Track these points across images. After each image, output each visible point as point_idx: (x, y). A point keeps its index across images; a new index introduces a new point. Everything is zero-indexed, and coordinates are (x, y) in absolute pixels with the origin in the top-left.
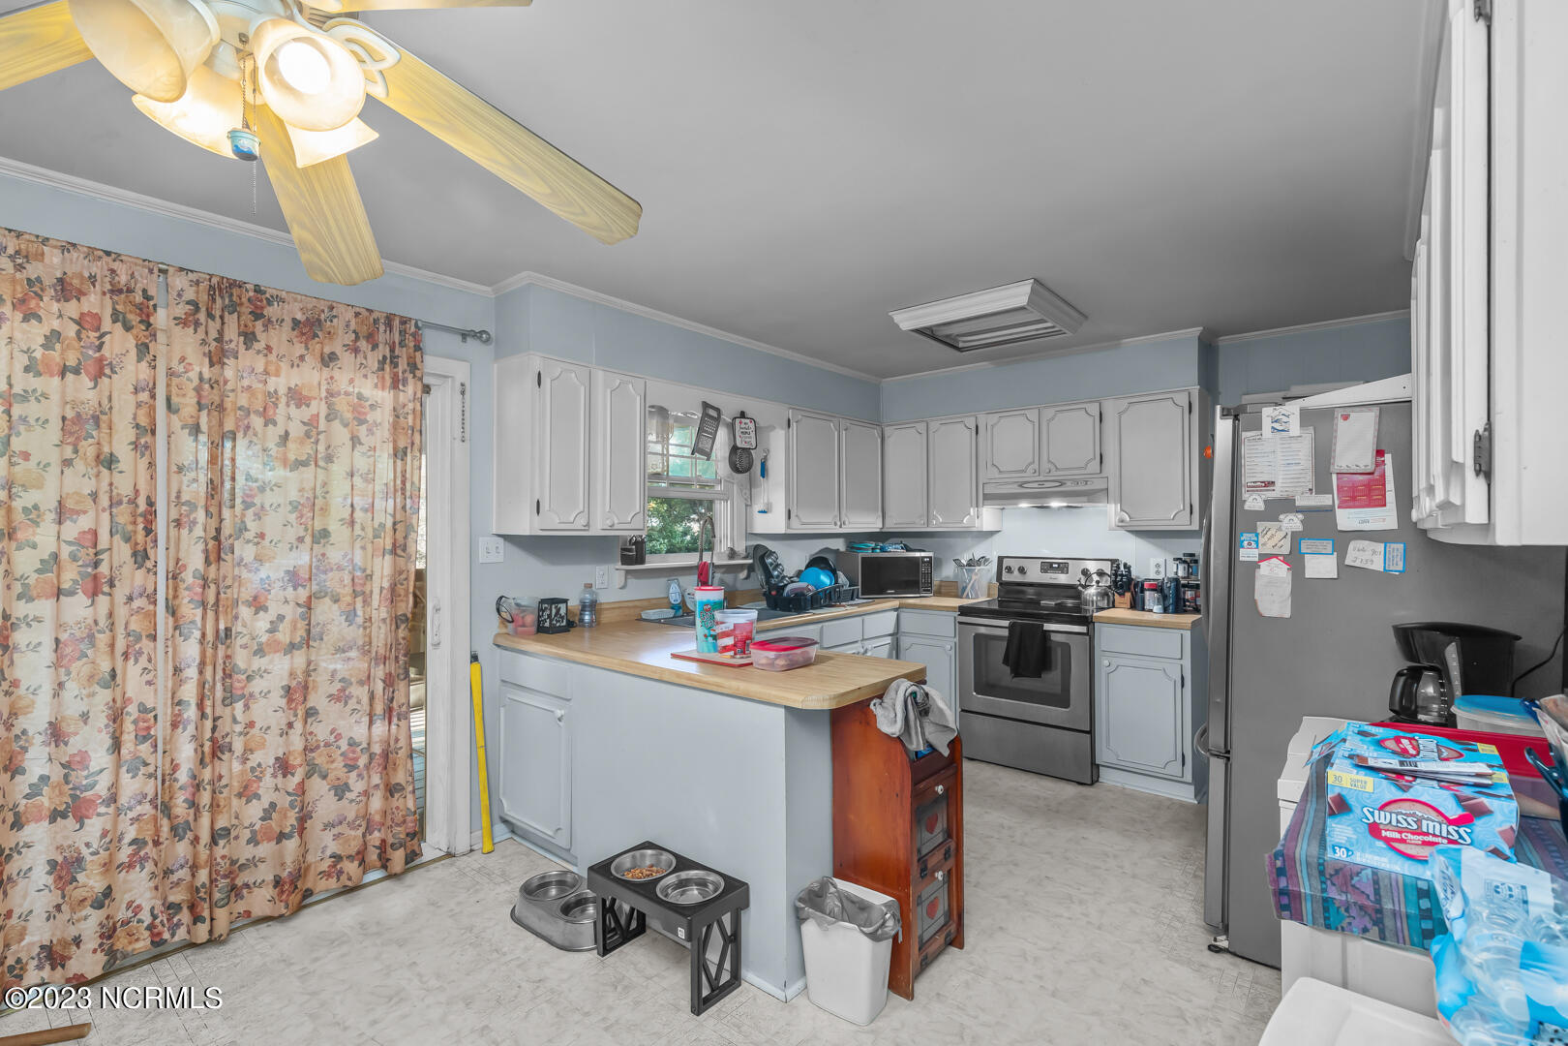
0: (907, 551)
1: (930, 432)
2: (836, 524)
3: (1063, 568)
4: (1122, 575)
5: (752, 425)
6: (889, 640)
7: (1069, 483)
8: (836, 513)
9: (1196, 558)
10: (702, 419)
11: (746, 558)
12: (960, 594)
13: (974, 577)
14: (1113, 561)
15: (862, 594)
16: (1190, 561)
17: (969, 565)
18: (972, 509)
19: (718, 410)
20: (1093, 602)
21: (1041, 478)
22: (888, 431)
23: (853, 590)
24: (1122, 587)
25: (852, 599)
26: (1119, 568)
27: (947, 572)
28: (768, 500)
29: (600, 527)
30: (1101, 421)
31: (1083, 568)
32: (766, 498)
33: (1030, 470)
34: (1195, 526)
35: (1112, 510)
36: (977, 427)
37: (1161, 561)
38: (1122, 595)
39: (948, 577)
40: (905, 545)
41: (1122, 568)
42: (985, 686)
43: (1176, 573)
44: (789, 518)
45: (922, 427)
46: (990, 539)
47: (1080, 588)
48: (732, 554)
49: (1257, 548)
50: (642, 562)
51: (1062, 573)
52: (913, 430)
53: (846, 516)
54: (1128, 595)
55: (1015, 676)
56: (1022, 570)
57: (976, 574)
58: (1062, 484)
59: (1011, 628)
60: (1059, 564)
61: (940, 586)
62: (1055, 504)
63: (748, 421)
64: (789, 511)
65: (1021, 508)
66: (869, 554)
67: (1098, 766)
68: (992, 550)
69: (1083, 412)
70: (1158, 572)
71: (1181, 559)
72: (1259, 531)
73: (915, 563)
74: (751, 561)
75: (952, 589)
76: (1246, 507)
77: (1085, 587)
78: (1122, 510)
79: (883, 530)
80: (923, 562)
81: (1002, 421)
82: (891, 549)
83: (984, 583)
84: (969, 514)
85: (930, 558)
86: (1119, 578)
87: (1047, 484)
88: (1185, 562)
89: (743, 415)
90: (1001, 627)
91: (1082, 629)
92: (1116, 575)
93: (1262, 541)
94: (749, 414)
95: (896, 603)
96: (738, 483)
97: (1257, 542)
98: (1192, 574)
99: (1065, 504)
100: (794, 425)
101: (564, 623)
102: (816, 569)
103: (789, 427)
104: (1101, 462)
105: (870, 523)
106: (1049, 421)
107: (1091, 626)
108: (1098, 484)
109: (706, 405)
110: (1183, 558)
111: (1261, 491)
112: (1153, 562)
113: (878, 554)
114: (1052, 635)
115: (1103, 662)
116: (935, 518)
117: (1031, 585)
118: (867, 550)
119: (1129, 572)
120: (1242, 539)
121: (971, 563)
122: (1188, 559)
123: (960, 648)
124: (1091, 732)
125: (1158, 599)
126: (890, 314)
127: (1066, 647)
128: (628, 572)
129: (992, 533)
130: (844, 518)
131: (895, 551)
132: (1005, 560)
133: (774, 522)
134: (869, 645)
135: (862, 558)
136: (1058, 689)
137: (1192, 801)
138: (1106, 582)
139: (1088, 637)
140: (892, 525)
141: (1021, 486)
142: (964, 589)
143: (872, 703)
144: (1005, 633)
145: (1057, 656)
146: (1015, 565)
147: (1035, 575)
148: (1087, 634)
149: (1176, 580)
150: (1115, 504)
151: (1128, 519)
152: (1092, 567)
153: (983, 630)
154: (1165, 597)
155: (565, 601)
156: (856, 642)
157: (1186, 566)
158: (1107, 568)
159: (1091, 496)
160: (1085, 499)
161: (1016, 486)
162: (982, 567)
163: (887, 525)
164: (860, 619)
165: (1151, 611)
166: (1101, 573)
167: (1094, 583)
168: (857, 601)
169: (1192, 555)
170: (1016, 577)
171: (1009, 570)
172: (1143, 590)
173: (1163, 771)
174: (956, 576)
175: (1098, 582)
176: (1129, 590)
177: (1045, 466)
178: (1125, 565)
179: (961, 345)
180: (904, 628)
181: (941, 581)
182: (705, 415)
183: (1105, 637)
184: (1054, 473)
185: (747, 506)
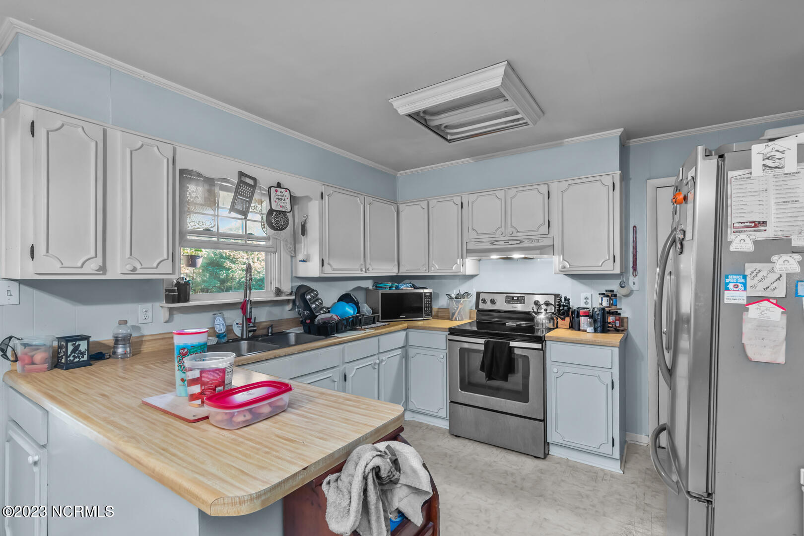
0: (414, 288)
1: (430, 207)
2: (361, 270)
3: (521, 300)
4: (563, 306)
5: (287, 194)
6: (399, 352)
7: (526, 241)
8: (362, 262)
9: (615, 293)
10: (238, 185)
11: (290, 294)
12: (451, 317)
13: (460, 306)
14: (556, 296)
15: (381, 319)
16: (611, 295)
17: (457, 298)
18: (458, 260)
19: (254, 179)
20: (543, 324)
21: (506, 238)
22: (401, 206)
23: (374, 317)
24: (563, 313)
25: (374, 323)
26: (561, 300)
27: (442, 302)
28: (307, 252)
29: (119, 271)
30: (549, 197)
31: (534, 300)
32: (306, 251)
33: (499, 232)
34: (617, 271)
35: (557, 261)
36: (462, 203)
37: (589, 295)
38: (563, 319)
39: (442, 306)
40: (412, 284)
41: (563, 300)
42: (467, 385)
43: (601, 304)
44: (323, 266)
45: (424, 204)
46: (471, 281)
47: (533, 314)
48: (278, 292)
49: (745, 290)
50: (187, 300)
51: (521, 303)
52: (419, 207)
53: (370, 264)
54: (567, 319)
55: (489, 380)
56: (493, 302)
57: (462, 304)
58: (521, 242)
59: (486, 344)
60: (518, 297)
61: (438, 312)
62: (516, 256)
63: (283, 190)
64: (323, 260)
65: (492, 259)
66: (387, 291)
67: (549, 443)
68: (472, 288)
69: (536, 191)
70: (586, 303)
71: (603, 294)
72: (747, 272)
73: (420, 295)
74: (293, 297)
75: (446, 315)
76: (733, 248)
77: (538, 313)
78: (564, 260)
79: (399, 274)
80: (425, 296)
81: (479, 198)
82: (402, 287)
83: (467, 310)
84: (457, 263)
85: (431, 293)
86: (562, 308)
87: (511, 242)
88: (607, 296)
89: (279, 185)
90: (479, 343)
91: (538, 346)
92: (559, 305)
93: (750, 283)
94: (284, 184)
95: (405, 325)
96: (283, 240)
97: (745, 285)
98: (612, 304)
99: (523, 256)
100: (326, 197)
101: (85, 358)
102: (343, 302)
103: (322, 198)
104: (549, 227)
105: (390, 270)
106: (512, 198)
107: (544, 343)
108: (546, 242)
109: (241, 174)
110: (606, 293)
111: (750, 231)
112: (583, 295)
113: (394, 290)
114: (515, 349)
115: (552, 370)
116: (433, 265)
117: (499, 311)
118: (386, 288)
119: (569, 303)
120: (727, 281)
121: (458, 296)
122: (610, 294)
123: (450, 357)
124: (544, 421)
125: (590, 323)
126: (390, 101)
127: (526, 358)
128: (171, 309)
129: (472, 276)
130: (368, 266)
131: (405, 288)
132: (481, 294)
133: (312, 269)
134: (384, 357)
135: (382, 294)
136: (520, 388)
137: (619, 472)
138: (551, 309)
139: (542, 352)
140: (404, 271)
141: (492, 243)
142: (453, 314)
143: (325, 481)
144: (482, 348)
145: (520, 364)
146: (488, 298)
147: (501, 305)
148: (541, 349)
149: (603, 309)
150: (559, 255)
151: (569, 266)
152: (541, 299)
153: (466, 346)
154: (595, 321)
155: (86, 338)
156: (375, 355)
157: (608, 299)
158: (552, 300)
159: (543, 250)
160: (538, 252)
161: (489, 244)
162: (466, 299)
163: (401, 271)
164: (376, 339)
165: (585, 331)
166: (547, 304)
167: (543, 310)
168: (378, 324)
169: (612, 291)
170: (488, 306)
171: (484, 301)
172: (578, 316)
173: (598, 450)
174: (448, 305)
175: (546, 310)
176: (568, 316)
177: (510, 230)
178: (565, 299)
179: (449, 137)
180: (411, 342)
181: (438, 308)
182: (241, 182)
183: (554, 351)
184: (515, 234)
185: (292, 257)
